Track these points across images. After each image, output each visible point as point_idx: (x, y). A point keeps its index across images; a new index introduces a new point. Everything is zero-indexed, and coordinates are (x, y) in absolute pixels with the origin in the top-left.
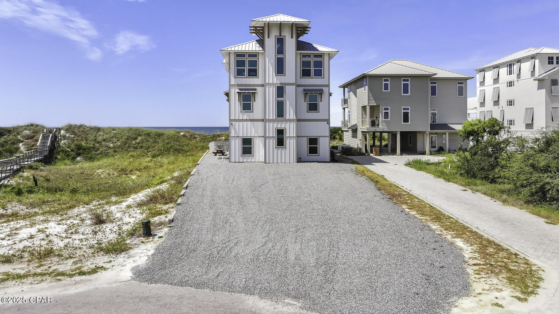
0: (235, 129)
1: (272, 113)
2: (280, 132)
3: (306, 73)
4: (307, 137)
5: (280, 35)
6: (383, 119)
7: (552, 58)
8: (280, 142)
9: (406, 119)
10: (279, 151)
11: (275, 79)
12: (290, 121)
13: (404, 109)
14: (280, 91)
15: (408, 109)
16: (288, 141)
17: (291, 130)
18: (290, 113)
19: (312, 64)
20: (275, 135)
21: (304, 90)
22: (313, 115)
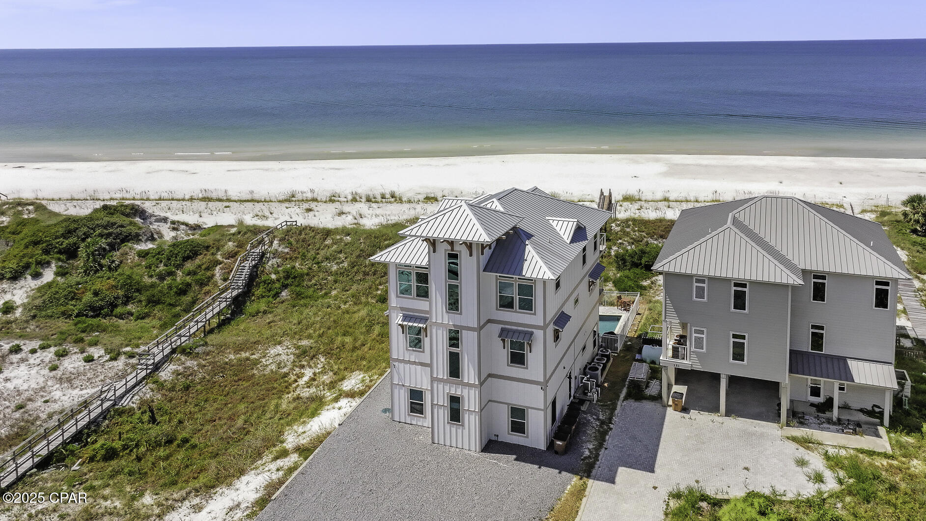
0: (399, 374)
1: (442, 368)
2: (455, 400)
3: (506, 304)
4: (508, 404)
5: (452, 250)
6: (693, 349)
8: (455, 415)
9: (739, 355)
10: (454, 430)
11: (446, 316)
12: (468, 385)
13: (735, 336)
14: (454, 339)
15: (743, 337)
16: (466, 416)
17: (471, 401)
18: (469, 373)
19: (514, 289)
20: (447, 403)
21: (503, 330)
22: (516, 371)
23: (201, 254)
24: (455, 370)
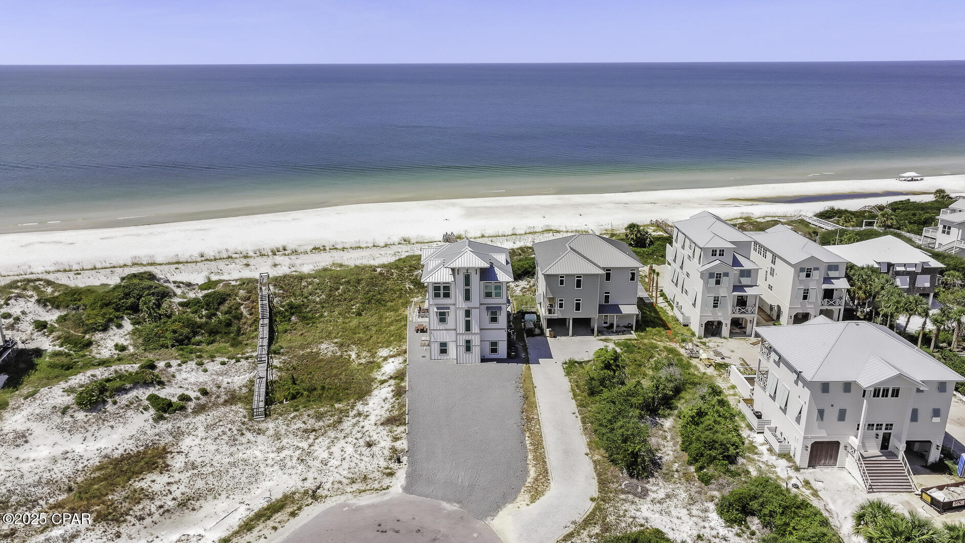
0: (434, 336)
1: (461, 328)
2: (468, 342)
3: (488, 295)
4: (489, 341)
5: (467, 273)
6: (559, 309)
7: (716, 251)
8: (468, 349)
9: (578, 308)
10: (468, 355)
11: (464, 304)
12: (475, 334)
13: (576, 300)
14: (468, 313)
15: (580, 300)
16: (474, 348)
17: (476, 341)
18: (475, 328)
19: (493, 288)
20: (464, 344)
21: (487, 307)
22: (494, 325)
23: (227, 300)
24: (468, 327)
